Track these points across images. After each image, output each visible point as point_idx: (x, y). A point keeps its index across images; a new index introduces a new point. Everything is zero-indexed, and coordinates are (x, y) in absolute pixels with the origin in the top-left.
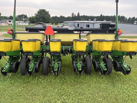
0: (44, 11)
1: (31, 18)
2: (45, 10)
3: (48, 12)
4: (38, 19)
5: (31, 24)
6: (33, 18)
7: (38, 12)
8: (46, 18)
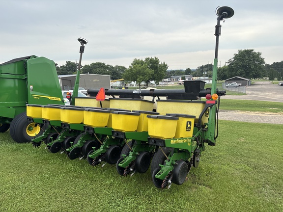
0: (249, 53)
1: (220, 70)
2: (252, 50)
3: (259, 54)
4: (233, 71)
5: (220, 82)
6: (224, 69)
7: (234, 58)
8: (253, 67)
